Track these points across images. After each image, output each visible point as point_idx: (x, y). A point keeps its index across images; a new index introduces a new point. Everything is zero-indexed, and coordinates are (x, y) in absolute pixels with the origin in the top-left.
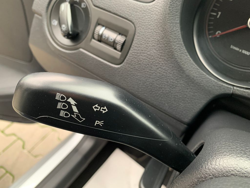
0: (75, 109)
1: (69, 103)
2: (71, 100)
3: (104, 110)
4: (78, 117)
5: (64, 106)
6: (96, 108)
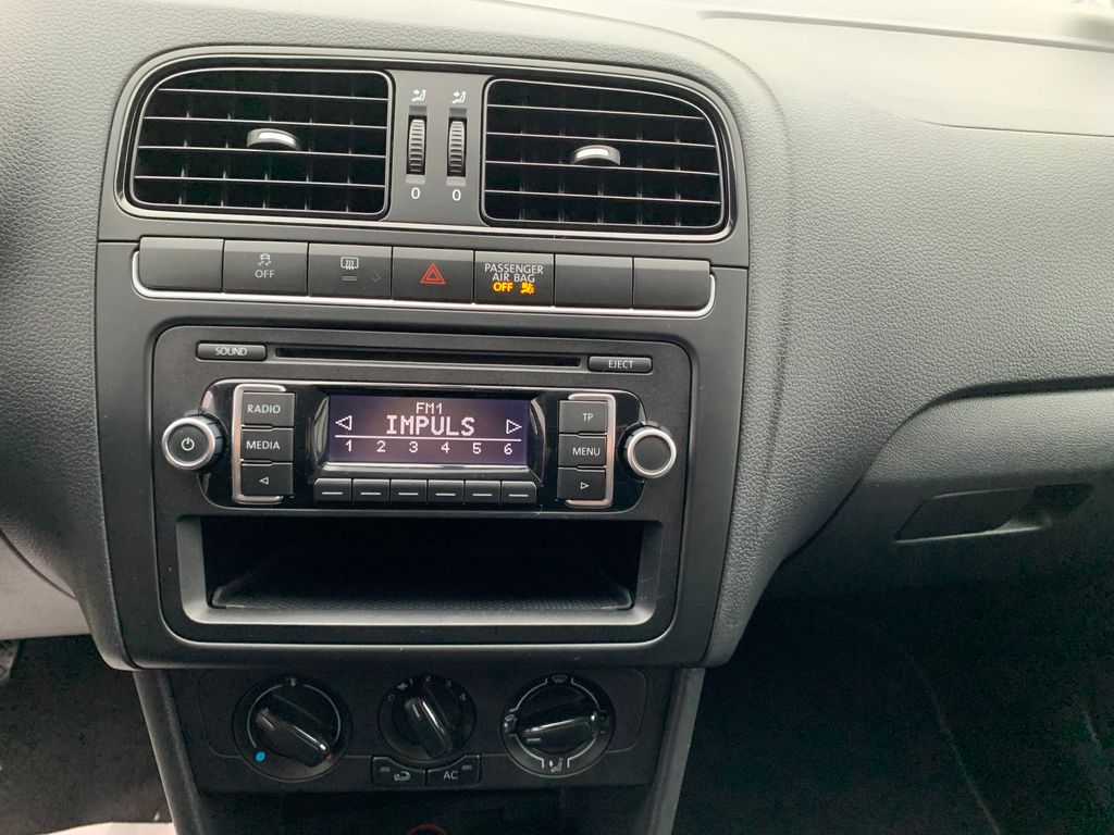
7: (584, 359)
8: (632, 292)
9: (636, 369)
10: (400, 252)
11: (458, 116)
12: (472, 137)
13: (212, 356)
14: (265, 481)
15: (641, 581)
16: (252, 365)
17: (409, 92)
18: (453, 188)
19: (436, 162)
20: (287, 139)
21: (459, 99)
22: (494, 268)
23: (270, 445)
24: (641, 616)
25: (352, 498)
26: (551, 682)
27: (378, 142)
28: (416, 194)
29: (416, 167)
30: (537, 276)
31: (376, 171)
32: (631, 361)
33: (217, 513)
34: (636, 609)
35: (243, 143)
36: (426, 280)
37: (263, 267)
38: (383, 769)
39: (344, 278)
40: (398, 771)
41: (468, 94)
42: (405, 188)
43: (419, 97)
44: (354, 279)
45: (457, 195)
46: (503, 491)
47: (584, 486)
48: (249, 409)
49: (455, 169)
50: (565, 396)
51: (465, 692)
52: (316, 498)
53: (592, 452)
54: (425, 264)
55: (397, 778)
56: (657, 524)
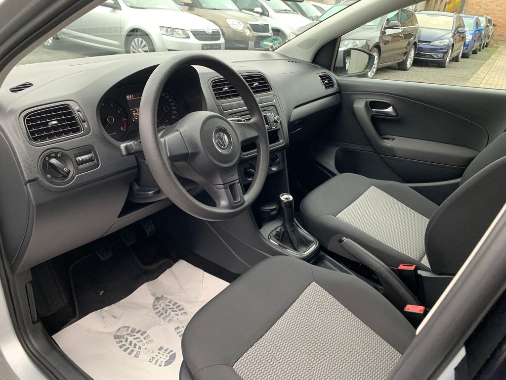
7: (267, 110)
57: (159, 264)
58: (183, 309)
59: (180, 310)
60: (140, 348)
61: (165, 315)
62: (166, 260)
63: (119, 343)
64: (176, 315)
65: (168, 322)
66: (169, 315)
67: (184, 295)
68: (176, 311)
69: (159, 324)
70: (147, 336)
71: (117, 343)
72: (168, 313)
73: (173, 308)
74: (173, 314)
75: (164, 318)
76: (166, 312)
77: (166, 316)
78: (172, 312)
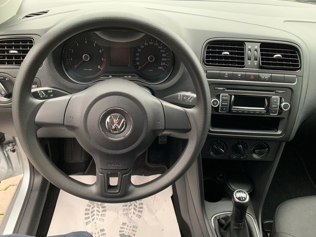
0: (44, 94)
1: (42, 93)
2: (42, 92)
3: (51, 91)
4: (45, 96)
5: (41, 94)
6: (49, 92)
7: (275, 91)
8: (284, 80)
9: (284, 93)
10: (247, 73)
11: (256, 50)
12: (258, 54)
13: (217, 89)
14: (224, 109)
15: (279, 127)
16: (223, 91)
17: (248, 46)
18: (255, 63)
19: (253, 58)
20: (228, 53)
21: (256, 47)
22: (262, 76)
23: (226, 104)
24: (279, 132)
25: (237, 112)
26: (260, 144)
27: (243, 54)
28: (249, 63)
29: (249, 59)
30: (269, 77)
31: (243, 59)
32: (283, 91)
33: (216, 114)
34: (278, 131)
35: (221, 54)
36: (251, 78)
37: (226, 76)
38: (232, 156)
39: (239, 77)
40: (234, 156)
41: (257, 46)
42: (248, 63)
43: (250, 47)
44: (240, 77)
45: (256, 64)
46: (261, 112)
47: (273, 112)
48: (223, 98)
49: (256, 59)
50: (271, 97)
51: (246, 144)
52: (232, 112)
53: (275, 106)
54: (251, 75)
55: (234, 157)
56: (284, 118)
57: (157, 167)
58: (141, 212)
59: (139, 211)
60: (93, 219)
61: (127, 207)
62: (164, 166)
63: (88, 206)
64: (134, 213)
65: (124, 214)
66: (130, 210)
67: (152, 202)
68: (136, 211)
69: (118, 212)
70: (104, 214)
71: (87, 206)
72: (130, 208)
73: (136, 206)
74: (133, 210)
75: (124, 209)
76: (129, 206)
77: (127, 209)
78: (133, 209)
